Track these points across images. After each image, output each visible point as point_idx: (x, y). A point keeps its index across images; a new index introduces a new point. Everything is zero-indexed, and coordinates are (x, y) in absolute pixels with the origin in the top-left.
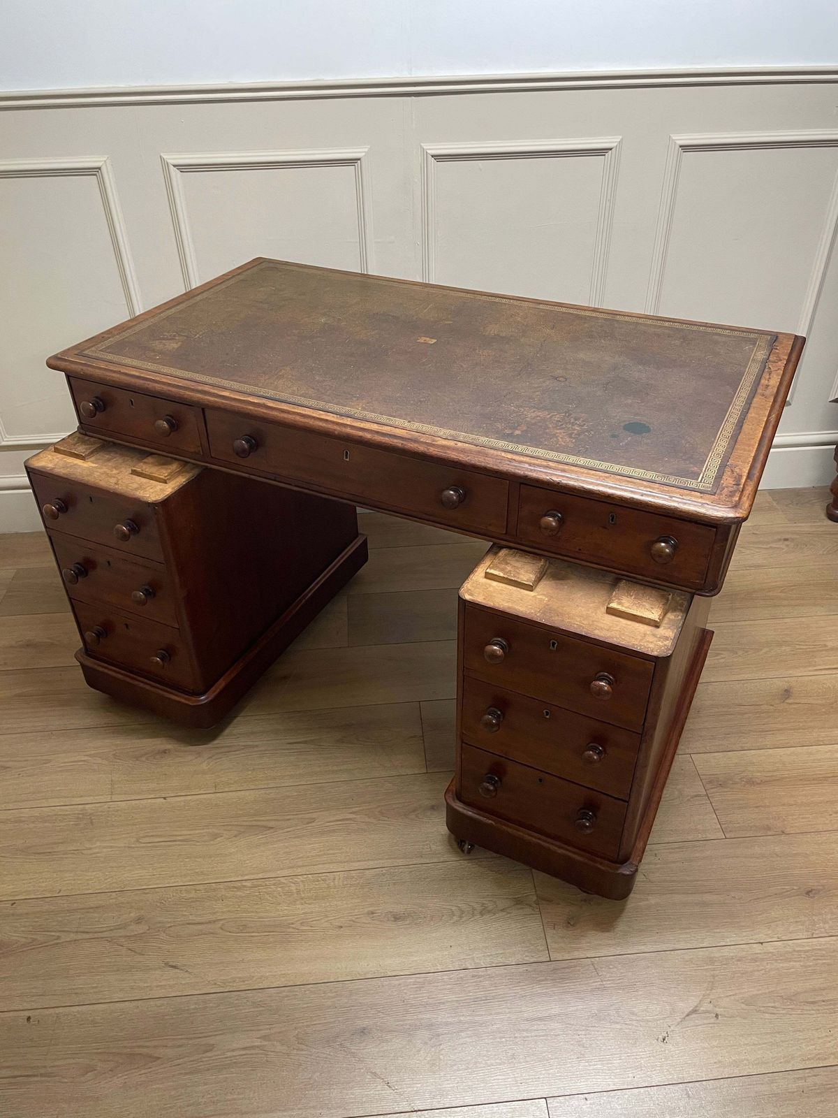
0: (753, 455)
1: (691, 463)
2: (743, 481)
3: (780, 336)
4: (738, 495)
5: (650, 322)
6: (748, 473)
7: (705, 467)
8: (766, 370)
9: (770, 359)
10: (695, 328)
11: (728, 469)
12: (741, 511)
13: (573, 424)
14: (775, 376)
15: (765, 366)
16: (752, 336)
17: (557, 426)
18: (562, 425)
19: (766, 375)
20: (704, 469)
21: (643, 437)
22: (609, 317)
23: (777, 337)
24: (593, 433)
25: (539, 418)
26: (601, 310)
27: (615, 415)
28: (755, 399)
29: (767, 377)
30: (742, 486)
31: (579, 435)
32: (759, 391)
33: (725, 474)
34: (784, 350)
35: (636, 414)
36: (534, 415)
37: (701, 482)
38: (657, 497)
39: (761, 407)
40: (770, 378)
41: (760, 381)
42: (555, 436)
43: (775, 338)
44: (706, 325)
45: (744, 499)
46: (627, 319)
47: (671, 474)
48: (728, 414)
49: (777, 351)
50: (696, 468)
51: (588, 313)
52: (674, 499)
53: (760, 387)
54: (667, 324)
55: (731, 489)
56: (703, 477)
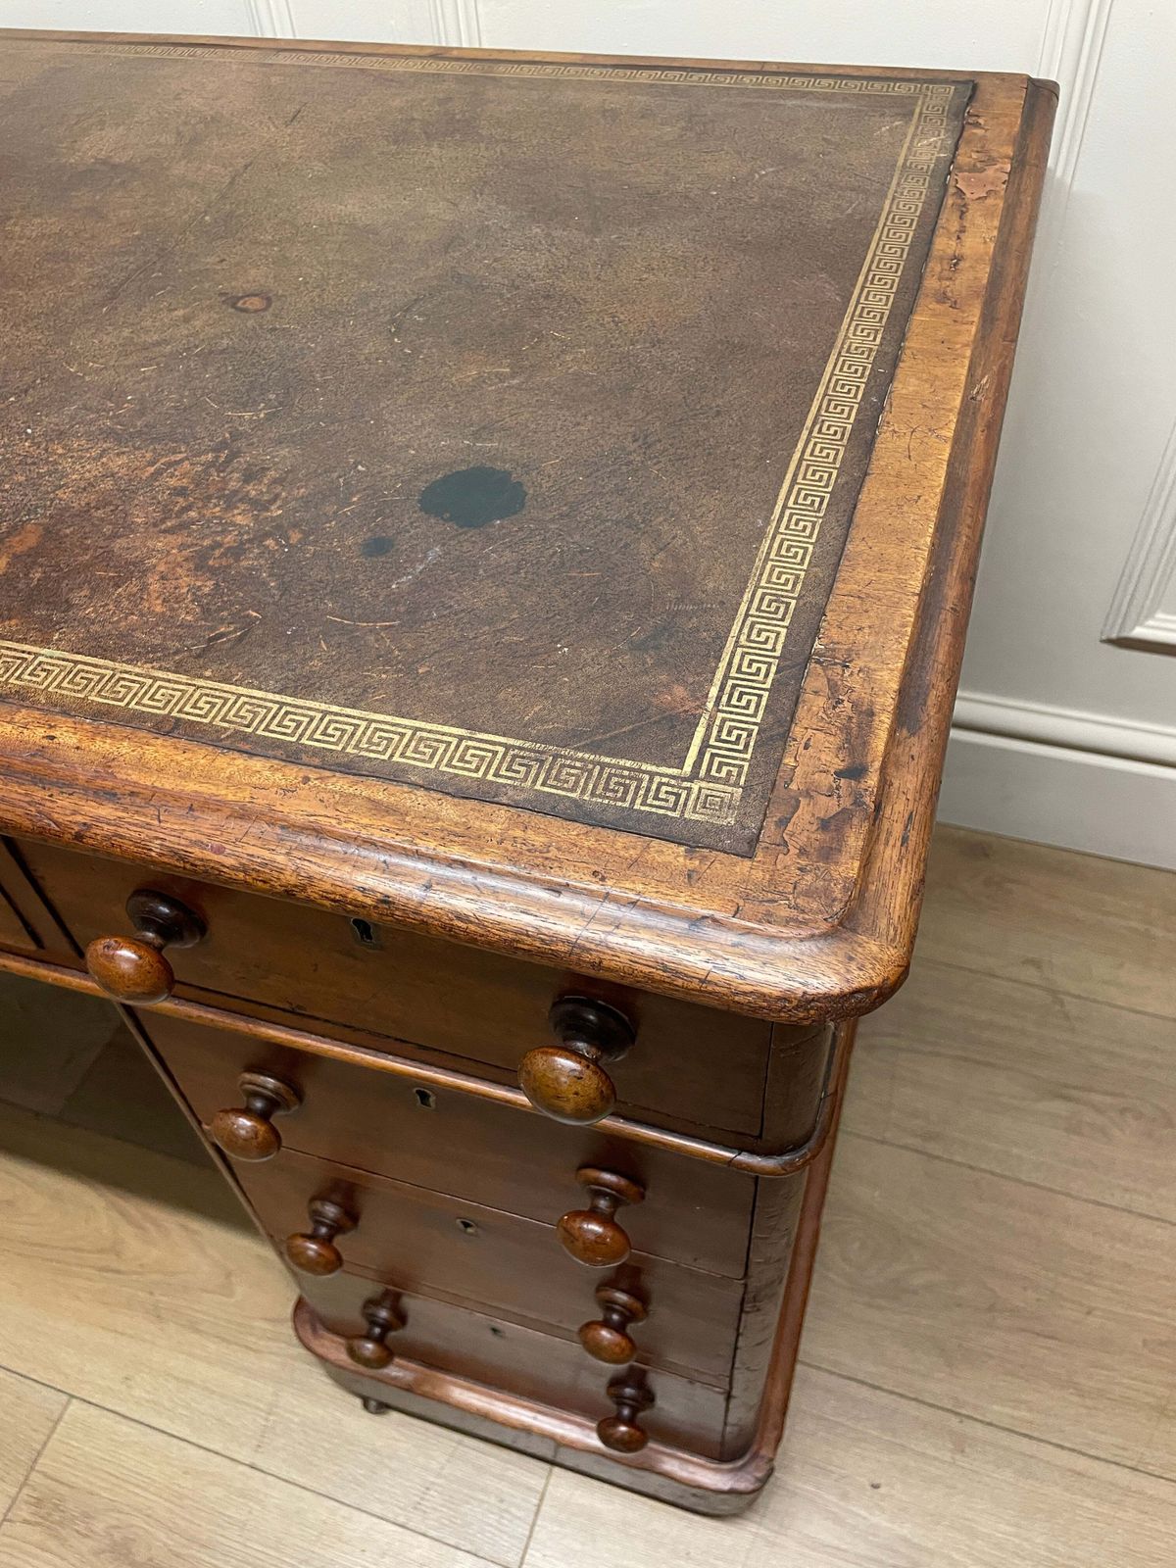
0: (916, 584)
1: (661, 663)
2: (879, 743)
3: (983, 83)
4: (854, 841)
5: (595, 75)
6: (902, 692)
7: (717, 681)
8: (950, 201)
9: (961, 159)
10: (727, 81)
11: (815, 680)
12: (873, 947)
13: (231, 501)
14: (979, 221)
15: (945, 187)
16: (901, 89)
17: (167, 513)
18: (189, 508)
19: (949, 220)
20: (714, 692)
21: (490, 539)
22: (474, 70)
23: (975, 87)
24: (295, 537)
25: (108, 484)
26: (455, 53)
27: (400, 440)
28: (917, 318)
29: (955, 226)
30: (872, 780)
31: (237, 552)
32: (931, 283)
33: (801, 712)
34: (998, 128)
35: (485, 430)
36: (93, 470)
37: (694, 776)
38: (495, 892)
39: (939, 348)
40: (963, 230)
41: (930, 242)
42: (132, 570)
43: (969, 88)
44: (762, 70)
45: (889, 854)
46: (527, 72)
47: (570, 738)
48: (821, 390)
49: (979, 132)
50: (679, 691)
51: (415, 66)
52: (565, 900)
53: (934, 266)
54: (643, 77)
55: (829, 806)
56: (705, 745)
